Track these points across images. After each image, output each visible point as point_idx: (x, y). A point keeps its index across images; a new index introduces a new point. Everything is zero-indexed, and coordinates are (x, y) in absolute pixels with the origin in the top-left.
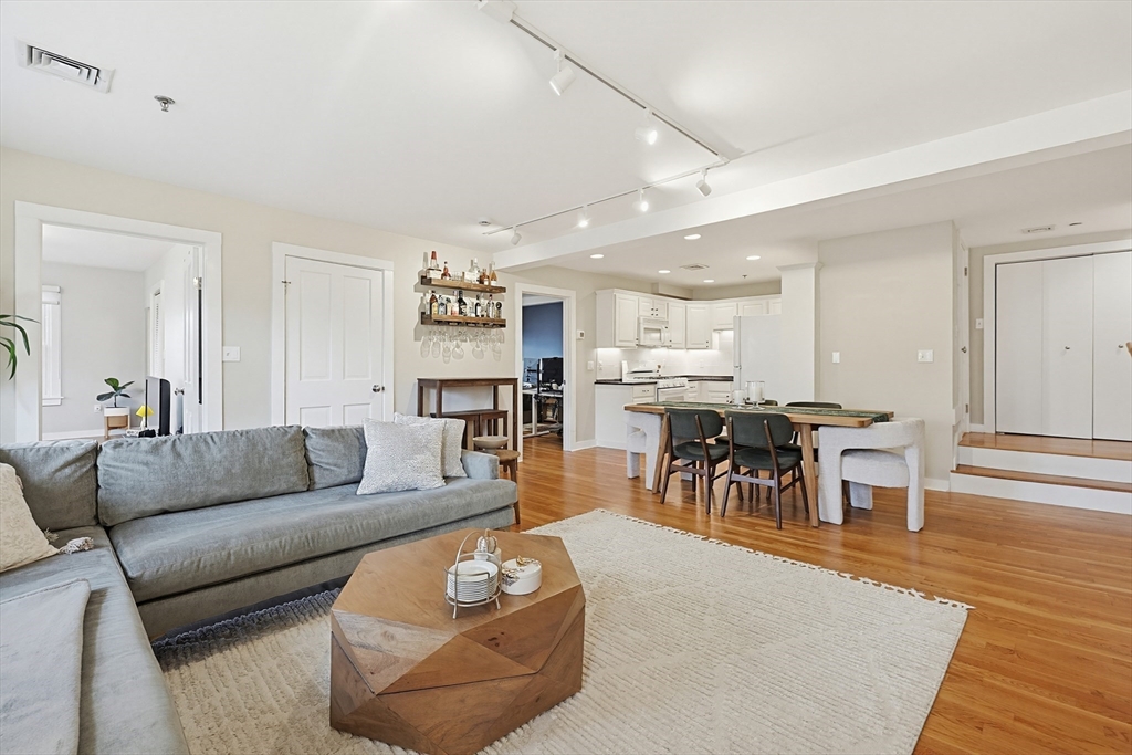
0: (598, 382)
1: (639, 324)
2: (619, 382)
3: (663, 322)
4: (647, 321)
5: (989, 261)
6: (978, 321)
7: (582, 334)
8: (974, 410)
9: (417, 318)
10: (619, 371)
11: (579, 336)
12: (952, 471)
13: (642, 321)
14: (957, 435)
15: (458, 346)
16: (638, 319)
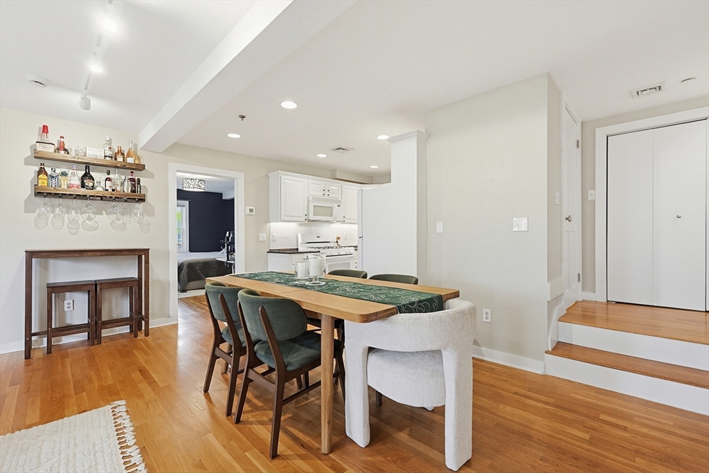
0: (271, 251)
1: (309, 201)
2: (296, 251)
3: (334, 201)
4: (315, 199)
5: (601, 134)
6: (590, 192)
7: (251, 210)
8: (586, 278)
9: (28, 191)
10: (295, 241)
11: (248, 212)
12: (547, 352)
13: (311, 199)
14: (556, 309)
15: (90, 219)
16: (308, 198)
